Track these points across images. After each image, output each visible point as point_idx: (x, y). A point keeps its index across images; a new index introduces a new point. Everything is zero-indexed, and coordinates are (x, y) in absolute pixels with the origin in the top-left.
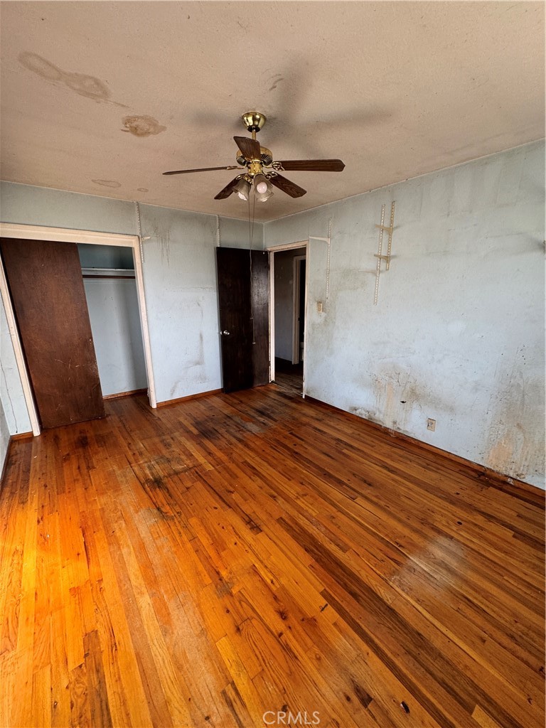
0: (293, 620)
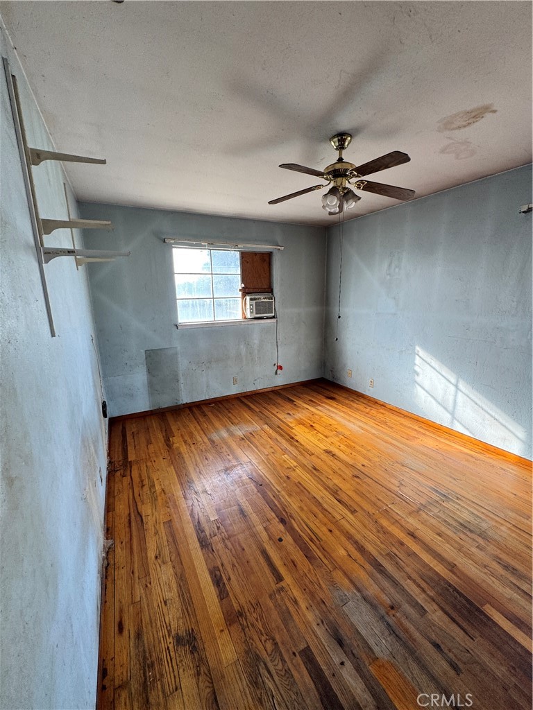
0: (308, 425)
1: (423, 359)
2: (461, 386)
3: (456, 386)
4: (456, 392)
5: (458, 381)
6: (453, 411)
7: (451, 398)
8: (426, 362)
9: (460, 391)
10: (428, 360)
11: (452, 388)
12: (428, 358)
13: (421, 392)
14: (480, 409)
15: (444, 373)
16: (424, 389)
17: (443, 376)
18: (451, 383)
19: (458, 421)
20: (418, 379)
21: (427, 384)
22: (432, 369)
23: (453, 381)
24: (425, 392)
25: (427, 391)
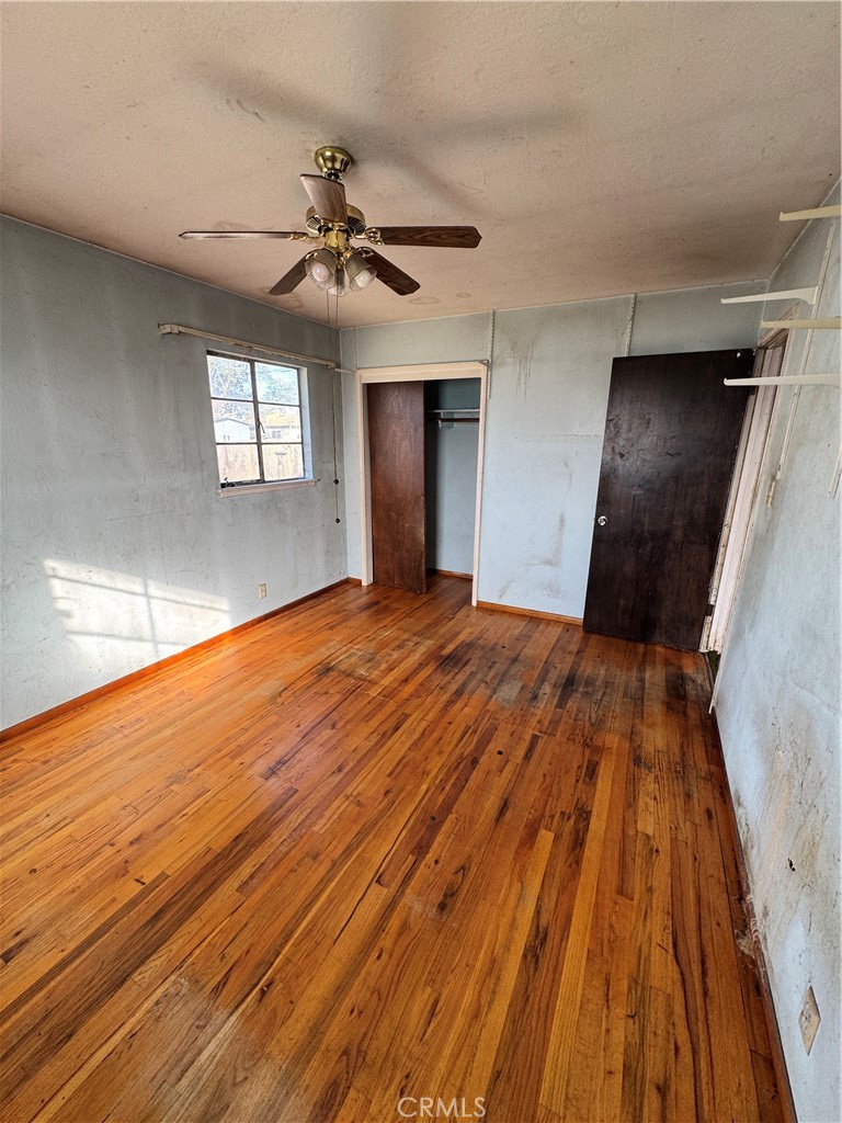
0: (128, 852)
1: (71, 581)
2: (153, 590)
3: (146, 595)
4: (149, 603)
5: (146, 587)
6: (154, 635)
7: (144, 618)
8: (80, 582)
9: (154, 597)
10: (83, 575)
11: (142, 601)
12: (81, 572)
13: (86, 644)
14: (184, 607)
15: (120, 585)
16: (91, 634)
17: (120, 590)
18: (139, 595)
19: (164, 643)
20: (74, 624)
21: (94, 623)
22: (97, 589)
23: (138, 588)
24: (95, 639)
25: (99, 635)
